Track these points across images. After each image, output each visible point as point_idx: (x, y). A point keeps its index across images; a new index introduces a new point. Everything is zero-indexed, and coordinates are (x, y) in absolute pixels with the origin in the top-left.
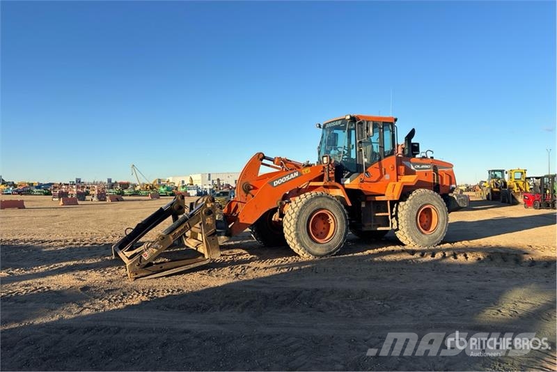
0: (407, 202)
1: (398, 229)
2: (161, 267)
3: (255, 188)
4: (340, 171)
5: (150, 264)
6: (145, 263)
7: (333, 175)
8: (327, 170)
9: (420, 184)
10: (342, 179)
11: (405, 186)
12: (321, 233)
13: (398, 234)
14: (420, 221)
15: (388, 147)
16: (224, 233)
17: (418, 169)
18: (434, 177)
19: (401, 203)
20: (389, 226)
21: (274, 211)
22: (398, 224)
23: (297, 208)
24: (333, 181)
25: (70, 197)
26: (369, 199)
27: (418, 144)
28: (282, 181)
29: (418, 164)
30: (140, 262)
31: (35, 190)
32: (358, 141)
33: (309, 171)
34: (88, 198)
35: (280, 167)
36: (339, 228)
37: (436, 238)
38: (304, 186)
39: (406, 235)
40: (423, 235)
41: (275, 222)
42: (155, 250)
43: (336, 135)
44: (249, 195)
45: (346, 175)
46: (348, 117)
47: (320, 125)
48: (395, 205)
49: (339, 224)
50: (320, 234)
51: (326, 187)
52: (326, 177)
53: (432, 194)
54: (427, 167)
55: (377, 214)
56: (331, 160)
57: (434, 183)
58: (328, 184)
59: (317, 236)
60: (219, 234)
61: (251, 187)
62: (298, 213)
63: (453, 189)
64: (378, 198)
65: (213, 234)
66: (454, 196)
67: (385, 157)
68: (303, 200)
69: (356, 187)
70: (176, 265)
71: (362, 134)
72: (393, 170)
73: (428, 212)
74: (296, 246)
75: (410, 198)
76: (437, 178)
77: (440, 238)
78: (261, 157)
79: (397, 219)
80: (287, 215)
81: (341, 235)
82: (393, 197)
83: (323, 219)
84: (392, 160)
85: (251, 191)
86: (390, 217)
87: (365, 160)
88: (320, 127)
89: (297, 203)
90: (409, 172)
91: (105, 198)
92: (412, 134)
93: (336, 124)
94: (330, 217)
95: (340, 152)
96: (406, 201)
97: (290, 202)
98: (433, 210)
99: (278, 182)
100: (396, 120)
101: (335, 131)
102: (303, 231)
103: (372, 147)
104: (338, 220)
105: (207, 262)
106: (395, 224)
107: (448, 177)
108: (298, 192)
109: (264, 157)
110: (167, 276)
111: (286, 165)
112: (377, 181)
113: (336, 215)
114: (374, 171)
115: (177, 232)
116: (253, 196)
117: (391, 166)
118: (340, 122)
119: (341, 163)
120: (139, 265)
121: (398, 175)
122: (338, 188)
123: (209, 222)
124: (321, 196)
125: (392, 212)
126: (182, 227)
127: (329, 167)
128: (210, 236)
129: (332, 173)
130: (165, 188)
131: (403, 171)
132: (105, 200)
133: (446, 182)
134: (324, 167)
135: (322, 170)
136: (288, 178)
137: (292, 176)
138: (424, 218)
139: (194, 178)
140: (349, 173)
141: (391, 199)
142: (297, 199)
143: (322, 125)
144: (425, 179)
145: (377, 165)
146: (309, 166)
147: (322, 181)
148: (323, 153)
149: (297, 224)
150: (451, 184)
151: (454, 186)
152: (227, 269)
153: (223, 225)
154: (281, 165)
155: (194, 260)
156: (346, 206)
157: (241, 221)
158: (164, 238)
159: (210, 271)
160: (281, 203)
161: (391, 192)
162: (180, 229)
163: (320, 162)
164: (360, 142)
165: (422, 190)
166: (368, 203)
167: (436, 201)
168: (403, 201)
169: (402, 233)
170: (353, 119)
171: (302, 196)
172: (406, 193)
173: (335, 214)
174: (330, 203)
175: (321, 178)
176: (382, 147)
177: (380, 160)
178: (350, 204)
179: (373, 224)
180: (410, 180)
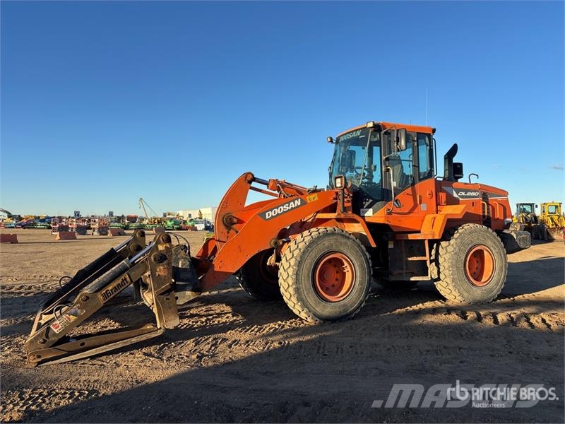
0: (452, 241)
1: (438, 279)
2: (83, 344)
3: (240, 222)
4: (359, 199)
5: (64, 339)
6: (55, 339)
7: (350, 204)
8: (341, 197)
9: (468, 218)
10: (362, 210)
11: (449, 220)
12: (333, 286)
13: (438, 286)
14: (469, 268)
15: (424, 167)
16: (191, 288)
17: (462, 197)
18: (484, 208)
19: (443, 244)
20: (427, 275)
21: (269, 252)
22: (439, 273)
23: (298, 250)
24: (350, 212)
25: (70, 231)
26: (398, 237)
27: (461, 164)
28: (278, 211)
29: (462, 190)
30: (47, 337)
31: (39, 224)
32: (384, 158)
33: (316, 199)
34: (89, 232)
35: (276, 192)
36: (358, 279)
37: (491, 291)
38: (309, 218)
39: (451, 287)
40: (473, 288)
41: (270, 266)
42: (73, 318)
43: (353, 153)
44: (231, 231)
45: (367, 204)
46: (371, 125)
47: (331, 138)
48: (435, 246)
49: (358, 274)
50: (331, 288)
51: (339, 220)
52: (340, 207)
53: (485, 231)
54: (474, 194)
55: (410, 259)
56: (346, 183)
57: (484, 216)
58: (342, 216)
59: (327, 290)
60: (183, 288)
61: (235, 220)
62: (298, 259)
63: (509, 224)
64: (411, 237)
65: (168, 292)
66: (513, 234)
67: (420, 180)
68: (307, 239)
69: (381, 221)
70: (109, 340)
71: (390, 148)
72: (432, 198)
73: (479, 255)
74: (296, 306)
75: (456, 236)
76: (488, 209)
77: (496, 292)
78: (249, 179)
79: (438, 265)
80: (283, 260)
81: (361, 289)
82: (433, 235)
83: (335, 266)
84: (429, 184)
85: (234, 226)
86: (428, 262)
87: (394, 184)
88: (332, 141)
89: (299, 242)
90: (452, 201)
91: (107, 233)
92: (454, 151)
93: (354, 135)
94: (346, 264)
95: (358, 175)
96: (449, 240)
97: (289, 241)
98: (486, 253)
99: (272, 213)
100: (434, 131)
101: (352, 148)
102: (306, 284)
103: (402, 167)
104: (357, 268)
105: (160, 333)
106: (435, 271)
107: (502, 208)
108: (301, 227)
109: (254, 179)
110: (92, 358)
111: (285, 190)
112: (409, 213)
113: (354, 261)
114: (405, 198)
115: (110, 288)
116: (237, 232)
117: (428, 193)
118: (358, 133)
119: (360, 188)
120: (45, 341)
121: (438, 204)
122: (356, 222)
123: (162, 273)
124: (333, 234)
125: (430, 256)
126: (119, 281)
127: (344, 192)
128: (162, 294)
129: (348, 201)
130: (172, 222)
131: (444, 200)
132: (107, 235)
133: (499, 215)
134: (337, 193)
135: (334, 196)
136: (286, 208)
137: (292, 205)
138: (475, 264)
139: (203, 211)
140: (371, 201)
141: (431, 238)
142: (298, 237)
143: (334, 139)
144: (472, 210)
145: (409, 190)
146: (315, 191)
147: (335, 212)
148: (335, 174)
149: (297, 274)
150: (505, 216)
151: (509, 219)
152: (190, 343)
153: (189, 275)
154: (279, 190)
155: (137, 331)
156: (369, 248)
157: (217, 269)
158: (88, 298)
159: (164, 347)
160: (276, 243)
161: (430, 228)
162: (114, 284)
163: (332, 186)
164: (387, 159)
165: (471, 225)
166: (397, 243)
167: (491, 240)
168: (446, 240)
169: (445, 284)
170: (377, 128)
171: (306, 233)
172: (450, 229)
173: (352, 259)
174: (346, 243)
175: (332, 209)
176: (416, 167)
177: (413, 184)
178: (374, 245)
179: (404, 271)
180: (456, 211)
